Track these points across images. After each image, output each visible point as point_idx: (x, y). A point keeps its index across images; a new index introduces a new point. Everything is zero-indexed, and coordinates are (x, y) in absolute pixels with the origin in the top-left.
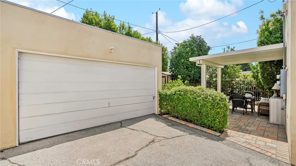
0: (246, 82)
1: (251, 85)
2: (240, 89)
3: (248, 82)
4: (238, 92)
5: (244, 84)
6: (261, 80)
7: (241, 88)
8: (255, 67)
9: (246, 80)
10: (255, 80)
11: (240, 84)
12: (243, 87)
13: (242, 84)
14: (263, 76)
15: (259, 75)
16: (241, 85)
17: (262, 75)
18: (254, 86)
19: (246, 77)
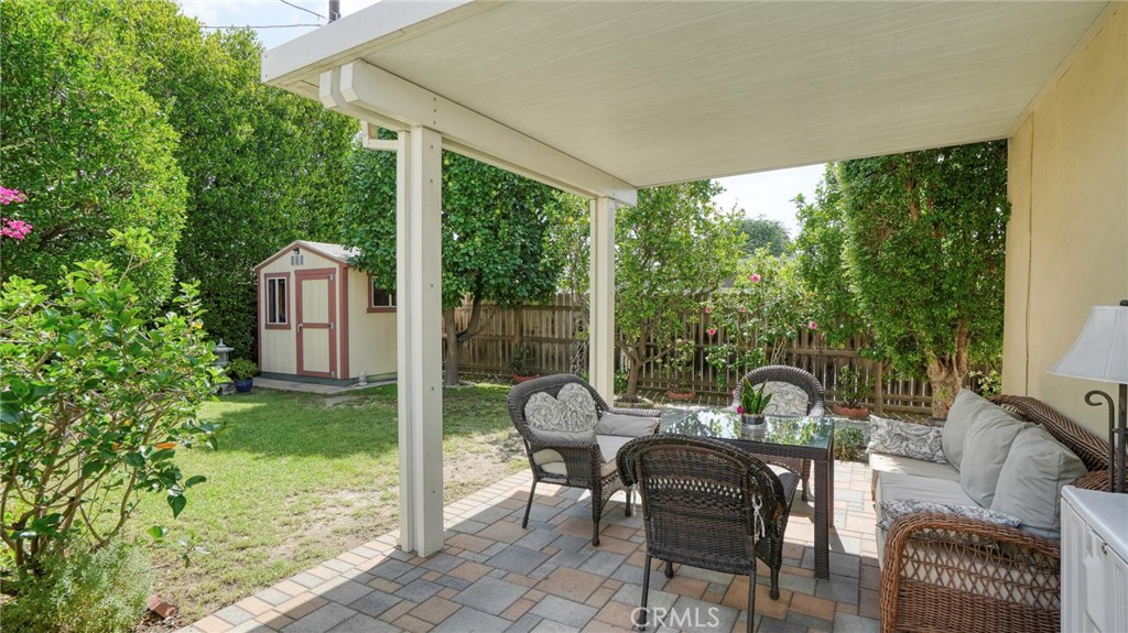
0: (769, 304)
1: (791, 318)
2: (741, 344)
3: (777, 305)
4: (732, 360)
5: (758, 313)
6: (854, 288)
7: (743, 338)
8: (814, 216)
9: (770, 290)
10: (816, 290)
11: (741, 314)
12: (752, 331)
13: (751, 317)
14: (869, 264)
15: (846, 253)
16: (743, 320)
17: (866, 254)
18: (811, 323)
19: (767, 275)
